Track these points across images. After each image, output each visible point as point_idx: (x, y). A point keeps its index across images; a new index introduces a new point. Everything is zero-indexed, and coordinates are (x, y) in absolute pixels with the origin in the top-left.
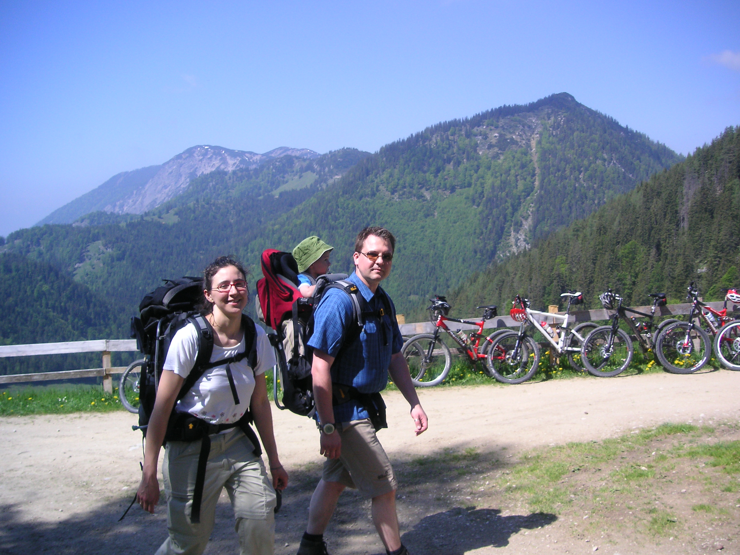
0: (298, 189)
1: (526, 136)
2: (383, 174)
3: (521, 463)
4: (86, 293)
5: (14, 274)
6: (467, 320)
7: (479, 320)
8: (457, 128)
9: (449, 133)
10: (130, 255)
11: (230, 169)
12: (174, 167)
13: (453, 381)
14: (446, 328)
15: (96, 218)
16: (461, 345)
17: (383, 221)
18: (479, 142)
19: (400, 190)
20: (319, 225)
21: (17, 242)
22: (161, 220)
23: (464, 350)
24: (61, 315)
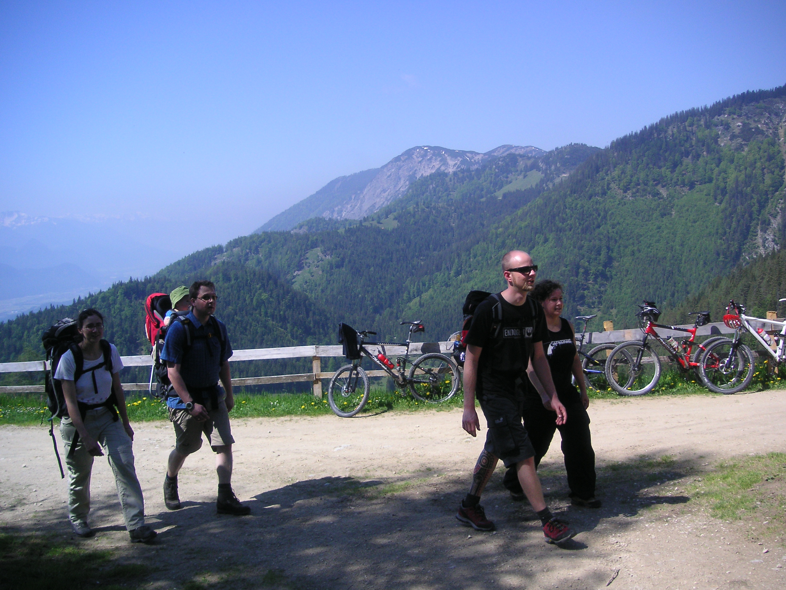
0: (523, 190)
1: (773, 124)
2: (614, 171)
3: (716, 471)
4: (305, 301)
5: (233, 282)
6: (678, 327)
7: (690, 327)
8: (695, 119)
9: (687, 124)
10: (350, 262)
11: (451, 170)
12: (393, 170)
13: (662, 390)
14: (656, 335)
15: (314, 225)
16: (671, 353)
17: (615, 222)
18: (720, 132)
19: (634, 188)
20: (545, 227)
21: (236, 250)
22: (380, 225)
23: (675, 358)
24: (280, 324)
